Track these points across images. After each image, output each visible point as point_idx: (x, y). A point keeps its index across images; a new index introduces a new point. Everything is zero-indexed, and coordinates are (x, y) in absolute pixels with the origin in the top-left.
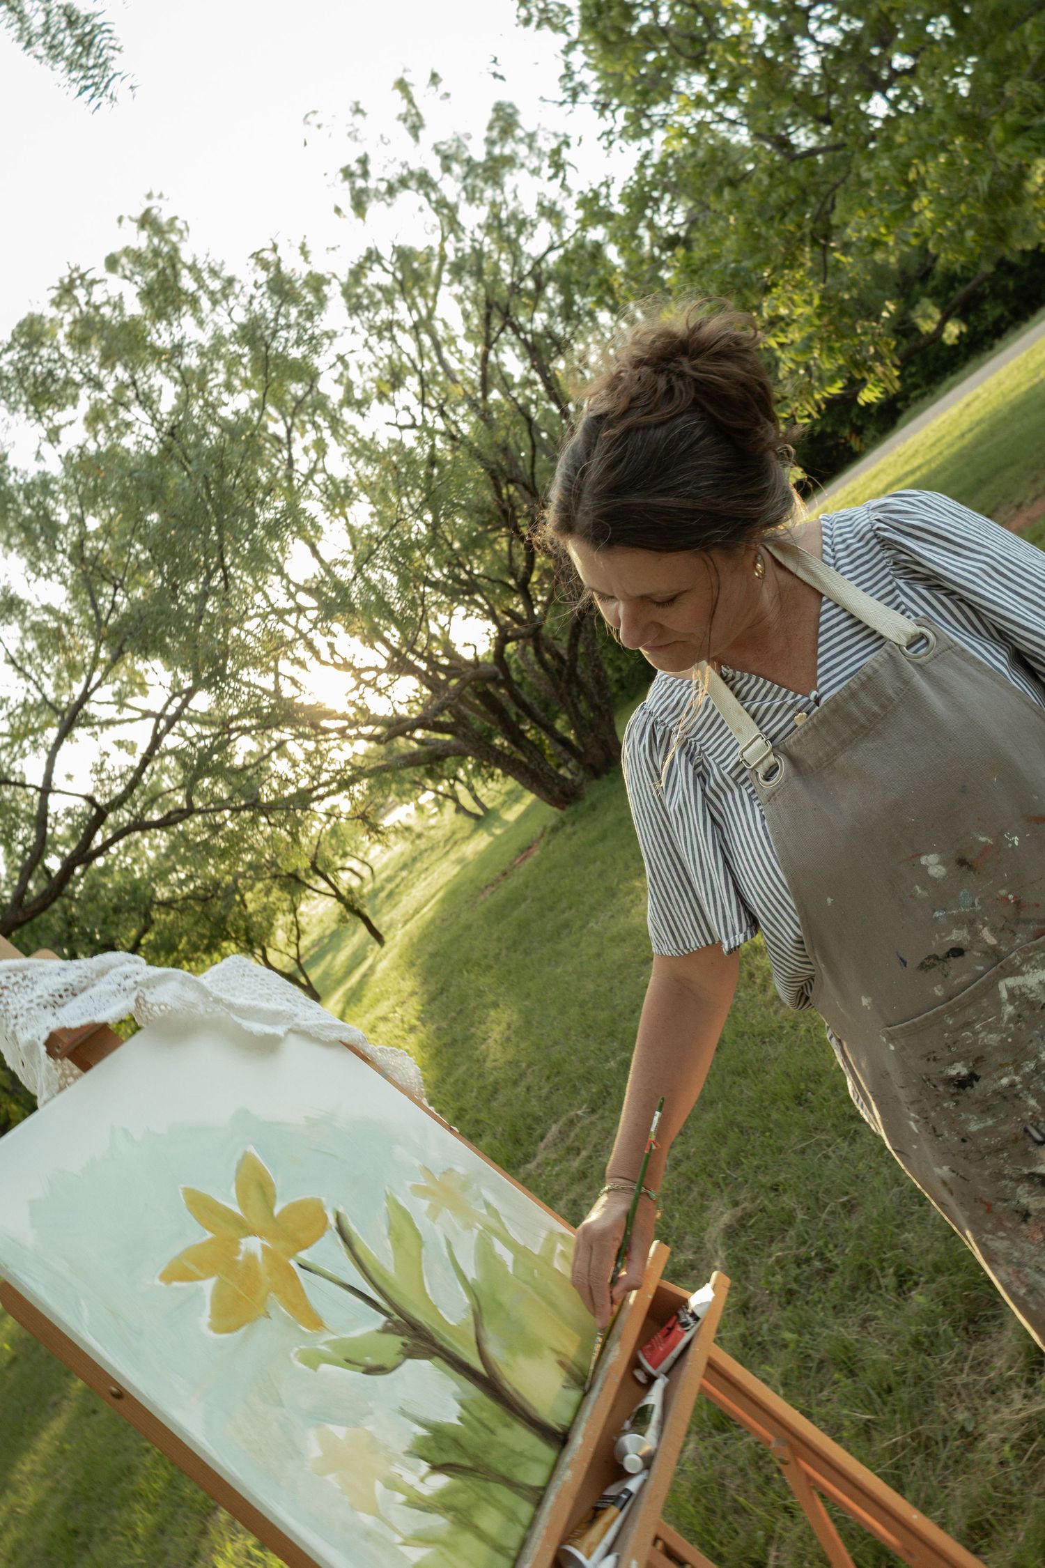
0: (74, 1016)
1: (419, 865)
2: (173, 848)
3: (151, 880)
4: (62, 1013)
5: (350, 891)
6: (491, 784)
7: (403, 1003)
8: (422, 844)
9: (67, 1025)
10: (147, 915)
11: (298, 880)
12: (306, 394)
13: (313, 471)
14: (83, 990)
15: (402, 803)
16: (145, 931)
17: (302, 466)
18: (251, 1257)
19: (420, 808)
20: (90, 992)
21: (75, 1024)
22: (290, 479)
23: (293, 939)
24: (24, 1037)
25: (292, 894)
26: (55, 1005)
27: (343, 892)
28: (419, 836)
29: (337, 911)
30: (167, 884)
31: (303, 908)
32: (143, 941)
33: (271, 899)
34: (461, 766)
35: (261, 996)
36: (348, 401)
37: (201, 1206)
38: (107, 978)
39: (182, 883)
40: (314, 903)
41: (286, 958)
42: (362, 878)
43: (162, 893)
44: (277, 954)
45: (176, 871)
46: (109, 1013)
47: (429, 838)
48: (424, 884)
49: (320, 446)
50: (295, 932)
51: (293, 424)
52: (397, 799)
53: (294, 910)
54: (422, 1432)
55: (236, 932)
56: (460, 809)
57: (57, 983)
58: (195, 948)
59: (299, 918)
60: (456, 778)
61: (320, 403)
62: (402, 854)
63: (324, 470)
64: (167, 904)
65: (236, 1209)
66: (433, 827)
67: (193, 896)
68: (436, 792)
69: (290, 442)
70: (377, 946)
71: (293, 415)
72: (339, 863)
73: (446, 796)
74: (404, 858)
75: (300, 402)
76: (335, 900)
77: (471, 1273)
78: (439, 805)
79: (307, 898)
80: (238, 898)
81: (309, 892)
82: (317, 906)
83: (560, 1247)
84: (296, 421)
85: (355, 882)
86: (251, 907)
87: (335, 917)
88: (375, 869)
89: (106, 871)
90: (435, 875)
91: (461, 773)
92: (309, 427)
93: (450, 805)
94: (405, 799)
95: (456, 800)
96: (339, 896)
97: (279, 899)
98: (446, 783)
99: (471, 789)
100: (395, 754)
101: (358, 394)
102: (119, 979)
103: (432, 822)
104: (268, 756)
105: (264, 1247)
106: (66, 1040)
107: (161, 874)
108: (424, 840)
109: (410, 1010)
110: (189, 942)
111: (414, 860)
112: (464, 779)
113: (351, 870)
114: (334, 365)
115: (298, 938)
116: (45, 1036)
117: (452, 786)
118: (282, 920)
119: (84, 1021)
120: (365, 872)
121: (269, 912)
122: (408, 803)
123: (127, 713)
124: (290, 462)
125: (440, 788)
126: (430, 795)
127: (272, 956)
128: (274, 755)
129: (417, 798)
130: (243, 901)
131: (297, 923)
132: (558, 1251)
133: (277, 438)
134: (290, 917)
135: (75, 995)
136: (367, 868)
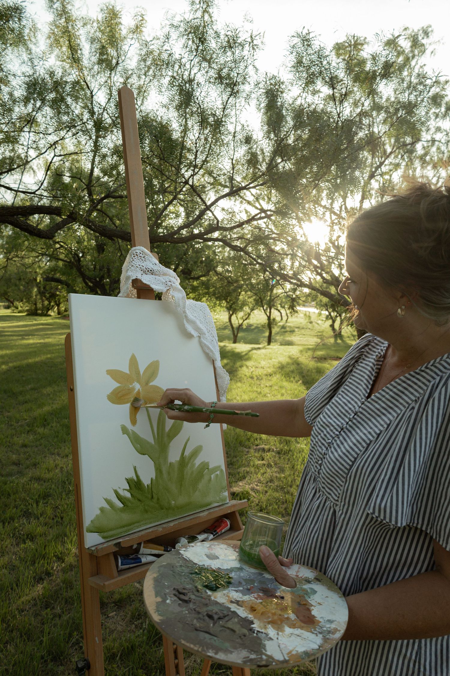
0: (146, 279)
1: (303, 331)
2: (234, 258)
3: (220, 262)
4: (144, 275)
5: (274, 319)
6: (349, 327)
7: (257, 367)
8: (310, 326)
9: (142, 280)
10: (209, 271)
11: (262, 302)
12: (409, 144)
13: (386, 173)
14: (155, 275)
15: (316, 307)
16: (204, 276)
17: (384, 169)
18: (133, 389)
19: (320, 314)
20: (157, 277)
21: (145, 282)
22: (377, 169)
23: (244, 318)
24: (130, 273)
25: (256, 304)
26: (144, 272)
27: (272, 318)
28: (311, 323)
29: (265, 322)
30: (223, 267)
31: (256, 312)
32: (201, 278)
33: (249, 300)
34: (345, 313)
35: (200, 320)
36: (422, 159)
37: (133, 362)
38: (165, 277)
39: (228, 271)
40: (260, 313)
41: (237, 322)
42: (282, 319)
43: (219, 269)
44: (236, 318)
45: (229, 266)
46: (157, 287)
47: (313, 326)
48: (299, 339)
49: (397, 166)
50: (247, 316)
51: (395, 151)
52: (315, 305)
53: (252, 310)
54: (135, 478)
55: (230, 300)
56: (332, 326)
57: (150, 266)
58: (214, 294)
59: (252, 313)
60: (340, 316)
61: (411, 152)
62: (301, 323)
63: (391, 176)
64: (217, 273)
65: (141, 373)
66: (318, 324)
67: (227, 278)
68: (330, 314)
69: (388, 157)
70: (266, 344)
71: (398, 148)
72: (279, 308)
73: (332, 318)
74: (300, 325)
75: (405, 145)
76: (267, 318)
77: (187, 453)
78: (327, 318)
79: (260, 310)
80: (239, 290)
81: (262, 308)
82: (260, 315)
83: (218, 472)
84: (397, 151)
85: (278, 319)
86: (241, 297)
87: (262, 323)
88: (289, 320)
89: (209, 247)
90: (305, 339)
91: (343, 315)
92: (400, 156)
93: (330, 322)
94: (318, 307)
95: (334, 322)
96: (269, 318)
97: (251, 302)
98: (336, 314)
99: (342, 323)
100: (328, 290)
101: (428, 158)
102: (168, 280)
103: (320, 322)
104: (287, 255)
105: (139, 390)
106: (139, 284)
107: (224, 263)
108: (311, 325)
109: (257, 372)
110: (214, 290)
111: (303, 328)
112: (343, 318)
113: (281, 313)
114: (429, 141)
115: (246, 319)
116: (134, 278)
117: (336, 316)
118: (247, 309)
119: (148, 283)
120: (285, 318)
121: (244, 304)
122: (317, 309)
123: (257, 205)
124: (382, 164)
125: (332, 314)
126: (327, 313)
127: (234, 318)
128: (289, 256)
129: (322, 310)
130: (240, 293)
131: (249, 314)
132: (217, 473)
133: (385, 151)
134: (249, 311)
135: (152, 274)
136: (286, 317)
